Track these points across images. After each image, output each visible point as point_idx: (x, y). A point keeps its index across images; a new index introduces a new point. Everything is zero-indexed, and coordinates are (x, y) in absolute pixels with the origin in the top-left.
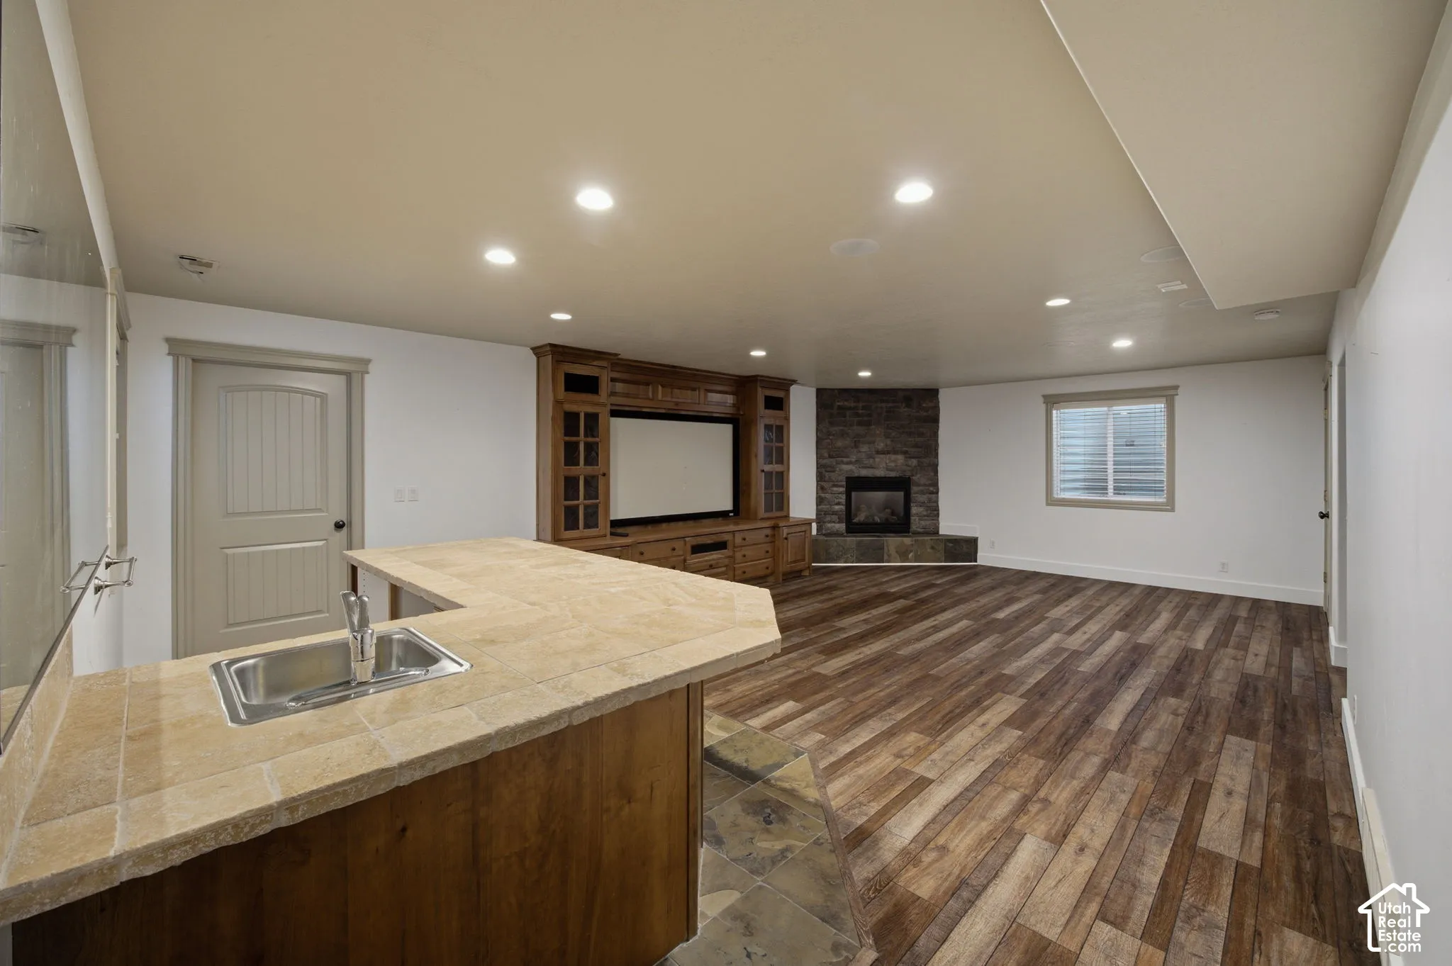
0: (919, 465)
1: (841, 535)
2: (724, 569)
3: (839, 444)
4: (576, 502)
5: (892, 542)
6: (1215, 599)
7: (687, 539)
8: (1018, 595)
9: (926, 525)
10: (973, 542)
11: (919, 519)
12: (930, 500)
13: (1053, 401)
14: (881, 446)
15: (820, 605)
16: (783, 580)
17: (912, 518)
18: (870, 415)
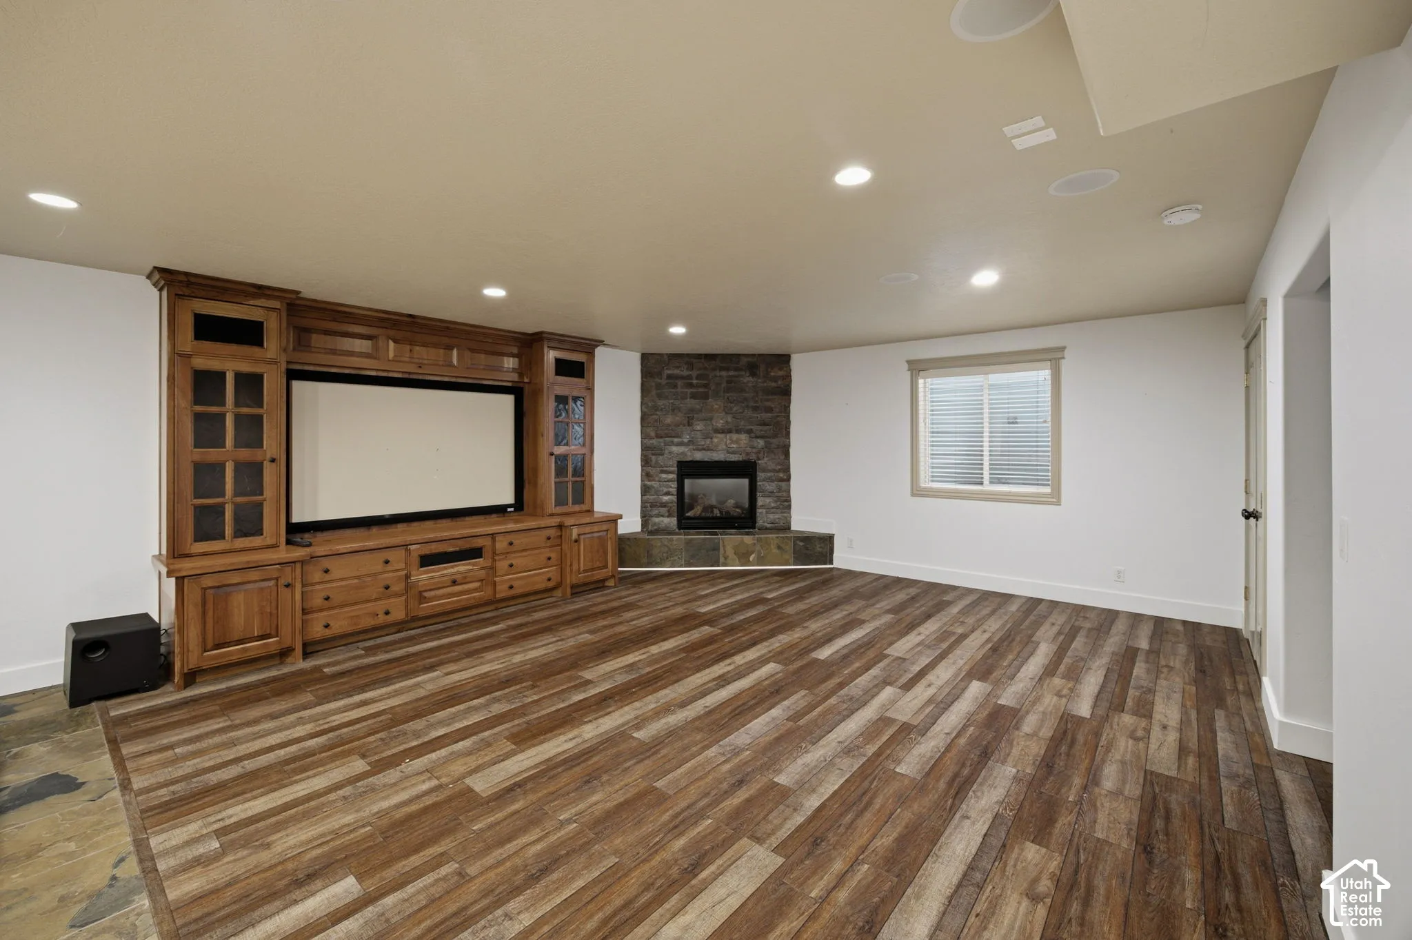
0: (766, 447)
1: (671, 533)
2: (477, 585)
3: (669, 420)
4: (219, 500)
5: (730, 540)
6: (1111, 616)
7: (412, 547)
8: (862, 616)
9: (775, 520)
10: (828, 540)
11: (767, 513)
12: (780, 489)
13: (917, 368)
14: (720, 423)
15: (588, 637)
16: (572, 594)
17: (759, 511)
18: (706, 386)
